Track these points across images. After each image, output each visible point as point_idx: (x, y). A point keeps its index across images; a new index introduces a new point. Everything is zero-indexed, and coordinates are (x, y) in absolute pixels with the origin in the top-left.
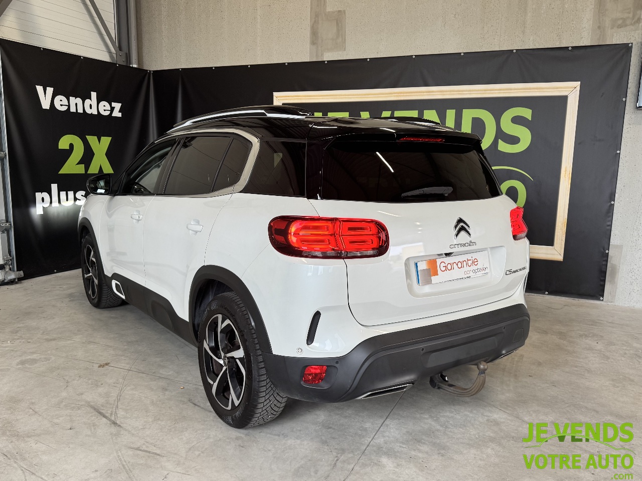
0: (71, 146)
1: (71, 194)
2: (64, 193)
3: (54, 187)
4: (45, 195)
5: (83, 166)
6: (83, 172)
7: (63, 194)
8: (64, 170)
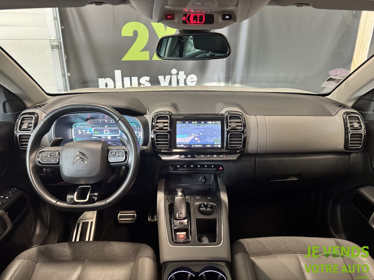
0: (135, 33)
1: (135, 79)
2: (129, 78)
3: (118, 73)
4: (109, 81)
5: (147, 53)
6: (148, 59)
7: (127, 80)
8: (128, 57)
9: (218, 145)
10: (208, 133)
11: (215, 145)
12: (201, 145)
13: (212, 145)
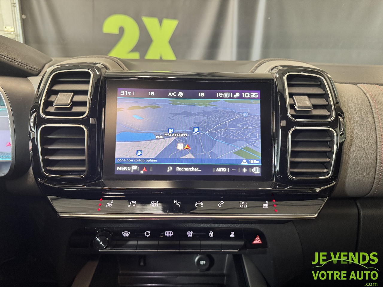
9: (252, 167)
10: (219, 128)
11: (242, 167)
12: (195, 166)
13: (231, 167)
